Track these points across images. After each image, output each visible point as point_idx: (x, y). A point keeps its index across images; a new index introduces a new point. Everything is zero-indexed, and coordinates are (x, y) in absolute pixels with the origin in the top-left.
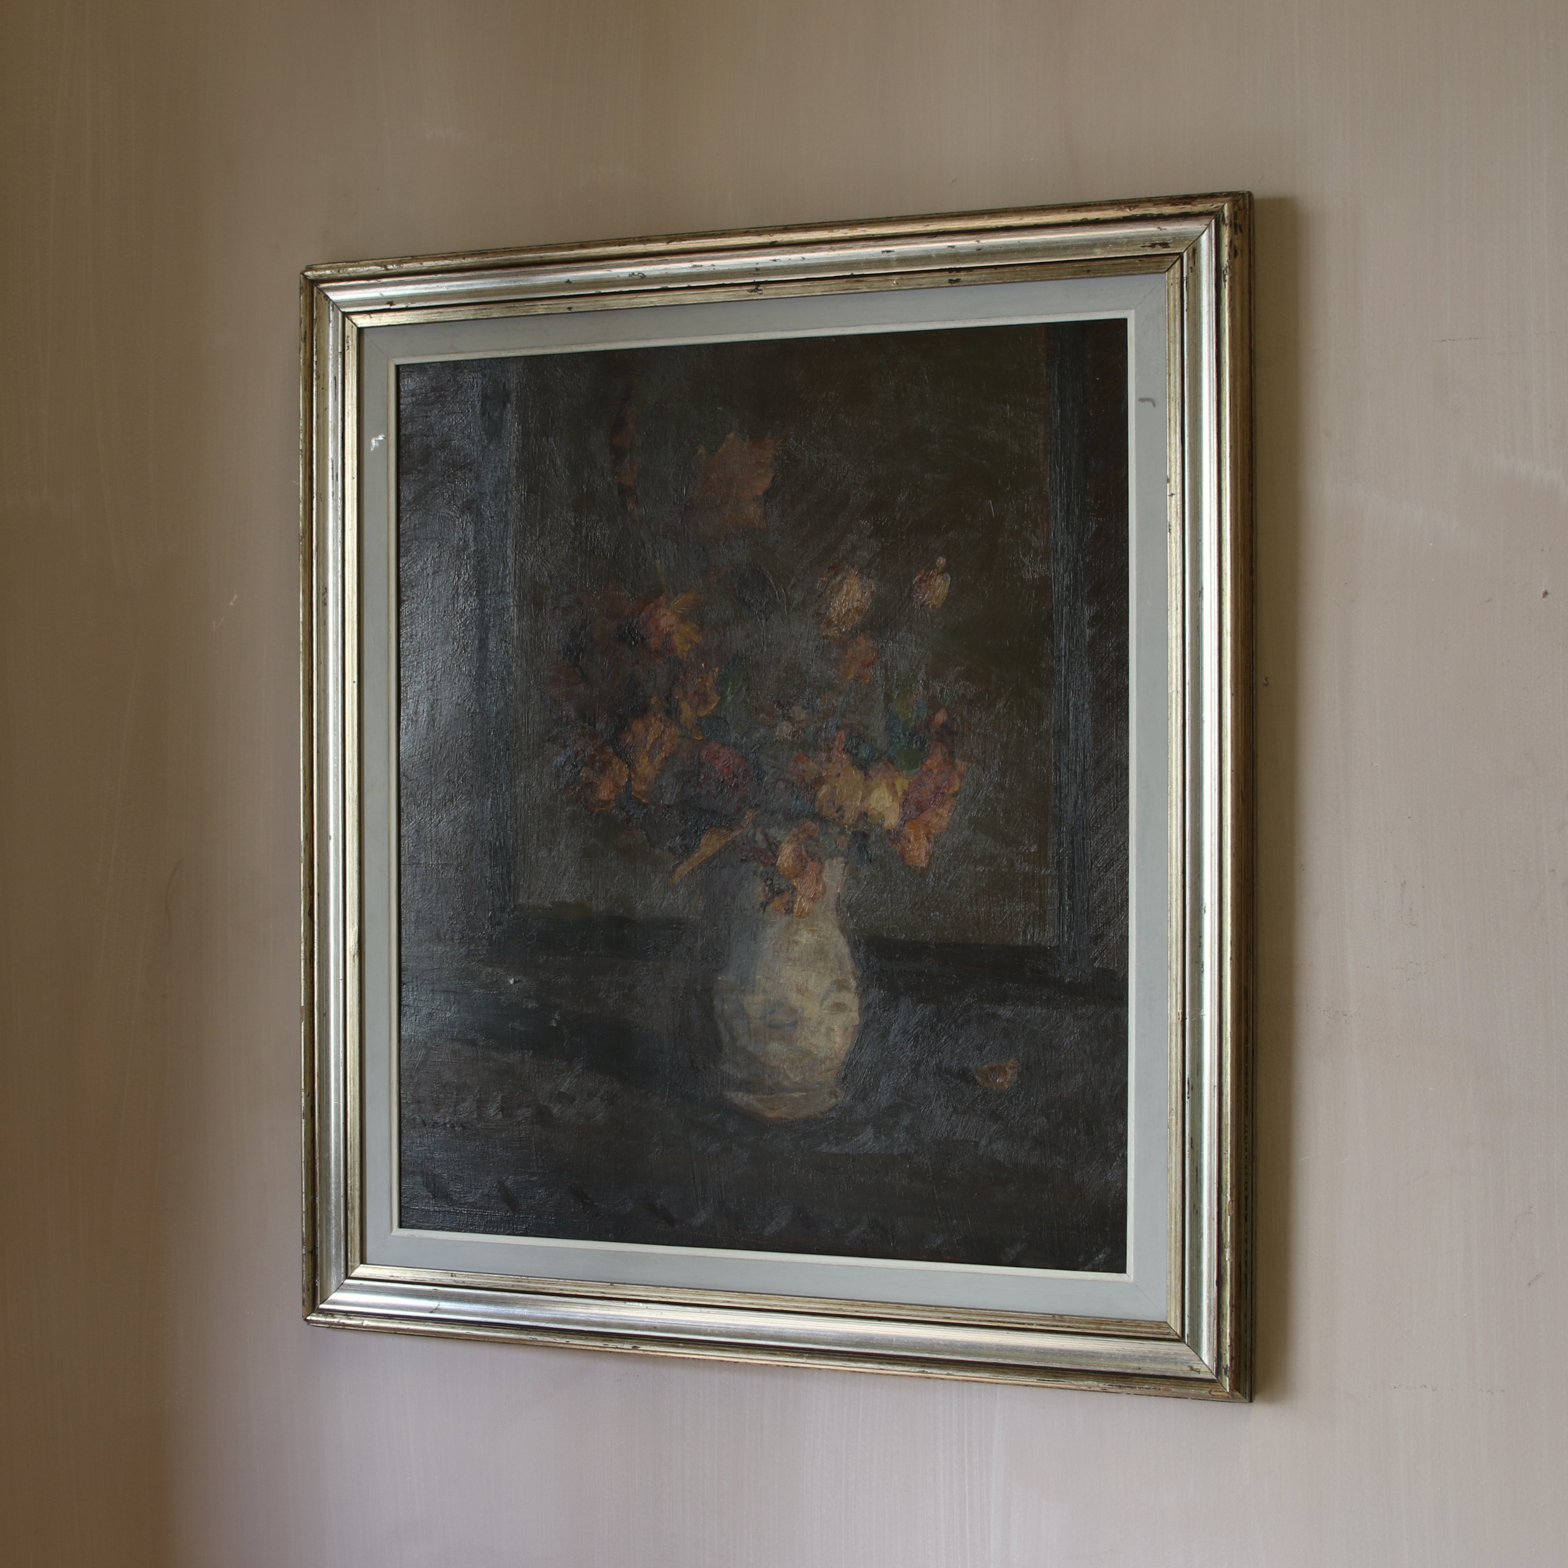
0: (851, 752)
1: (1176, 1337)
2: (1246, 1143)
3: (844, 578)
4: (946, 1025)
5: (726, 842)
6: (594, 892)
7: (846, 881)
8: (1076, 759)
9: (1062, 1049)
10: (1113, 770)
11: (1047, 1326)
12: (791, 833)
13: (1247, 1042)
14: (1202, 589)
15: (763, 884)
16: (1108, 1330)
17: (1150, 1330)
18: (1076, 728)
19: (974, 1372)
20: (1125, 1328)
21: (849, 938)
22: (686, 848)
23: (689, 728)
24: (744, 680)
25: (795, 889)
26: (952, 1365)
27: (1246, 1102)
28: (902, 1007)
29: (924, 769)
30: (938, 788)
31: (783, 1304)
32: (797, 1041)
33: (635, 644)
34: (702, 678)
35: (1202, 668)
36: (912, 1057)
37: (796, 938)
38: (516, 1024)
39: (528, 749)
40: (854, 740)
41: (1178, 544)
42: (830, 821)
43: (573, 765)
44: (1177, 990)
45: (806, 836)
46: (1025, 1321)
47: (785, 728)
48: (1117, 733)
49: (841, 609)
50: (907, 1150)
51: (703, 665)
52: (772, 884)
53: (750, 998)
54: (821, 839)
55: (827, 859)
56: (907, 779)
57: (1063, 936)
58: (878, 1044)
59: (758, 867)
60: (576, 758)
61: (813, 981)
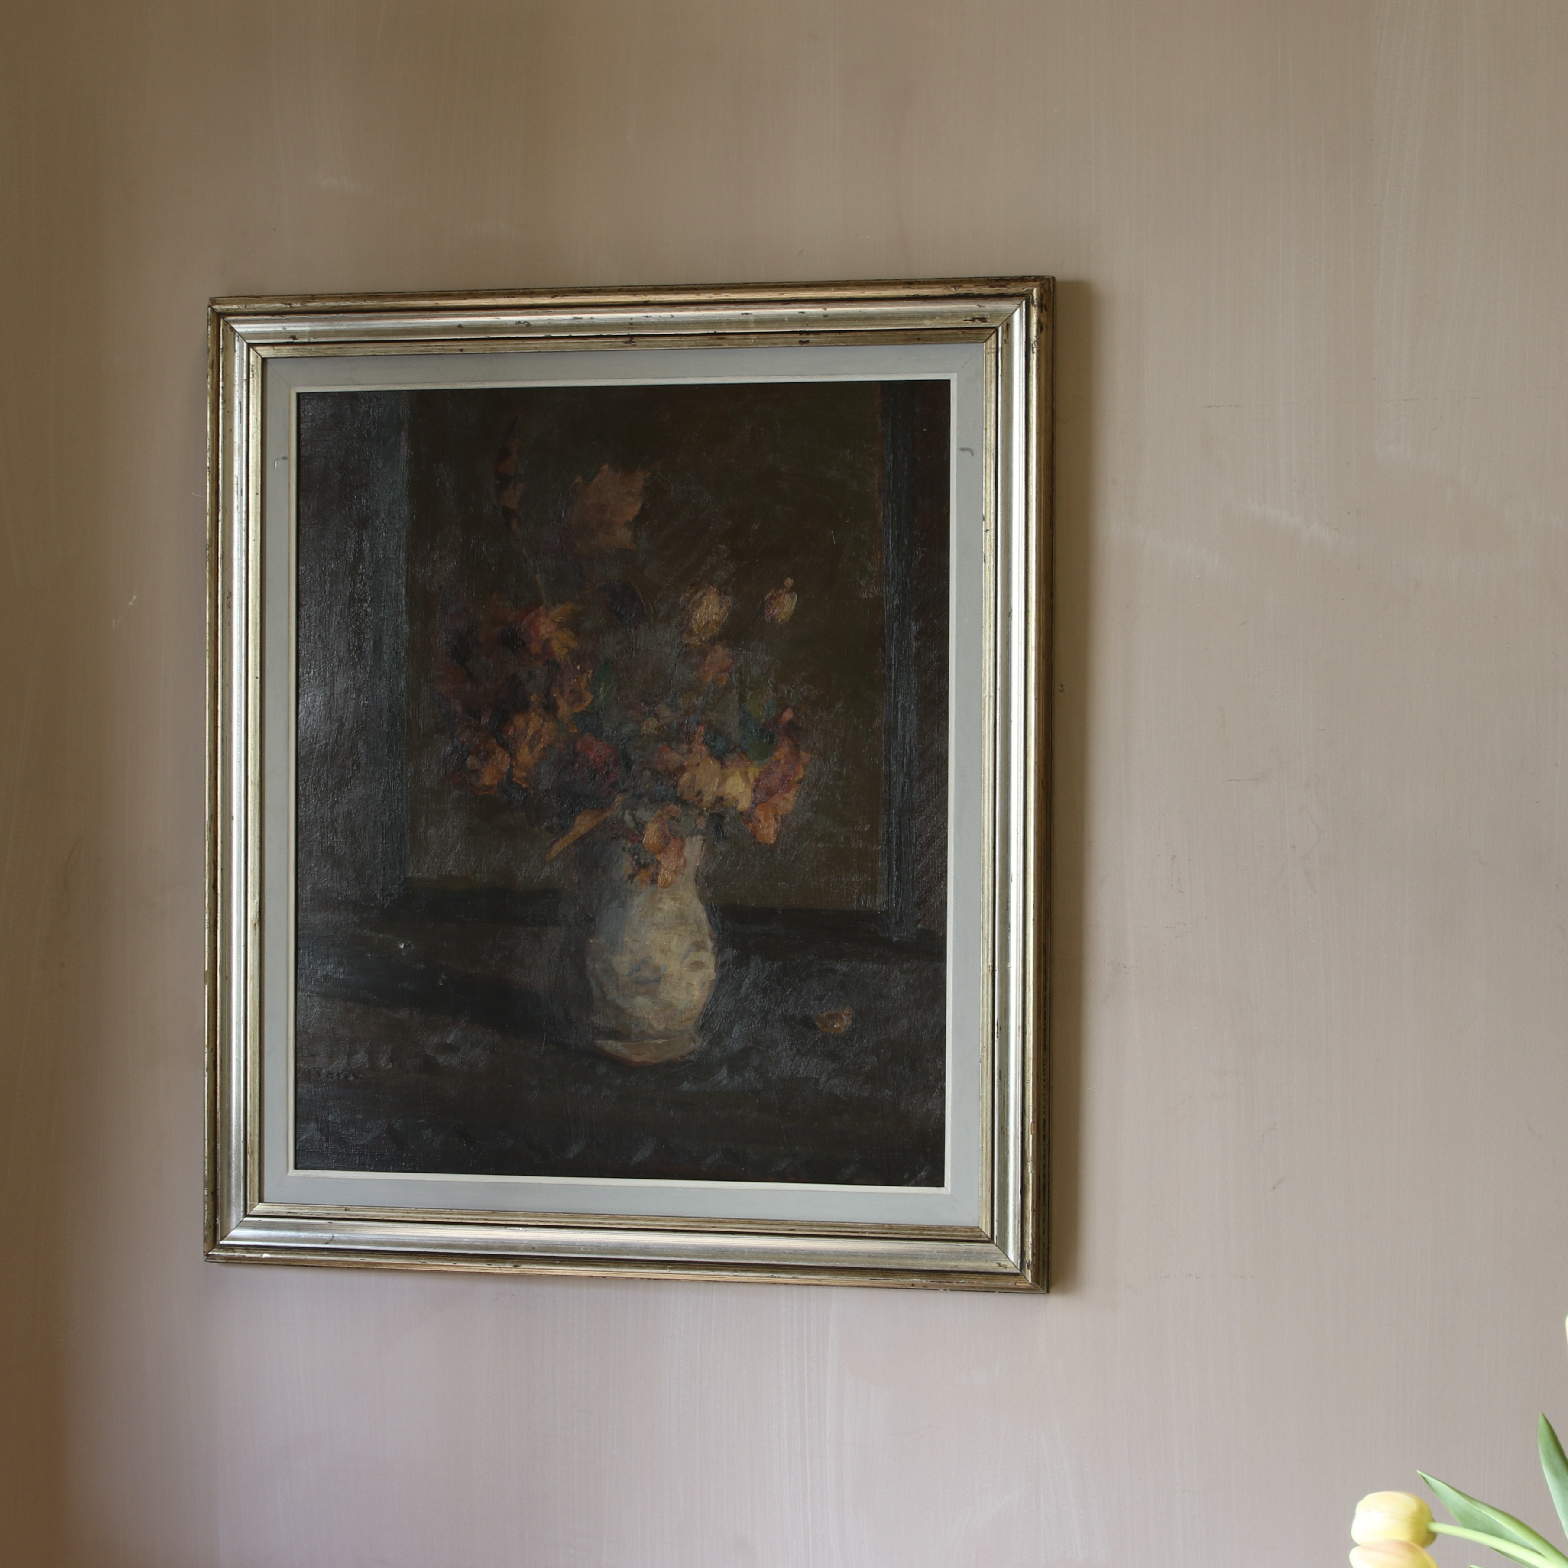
0: (709, 745)
1: (987, 1239)
2: (1045, 1075)
3: (705, 594)
4: (791, 979)
5: (598, 822)
6: (478, 866)
7: (704, 856)
9: (890, 998)
10: (934, 762)
11: (878, 1233)
12: (656, 814)
13: (1045, 990)
14: (1011, 610)
15: (631, 858)
16: (930, 1235)
17: (965, 1234)
18: (903, 726)
19: (816, 1275)
20: (944, 1233)
21: (706, 905)
22: (562, 827)
23: (565, 722)
24: (615, 681)
25: (659, 863)
26: (796, 1269)
27: (1045, 1040)
28: (753, 964)
29: (773, 760)
30: (785, 776)
31: (649, 1223)
32: (660, 995)
33: (517, 648)
34: (577, 679)
35: (1011, 677)
36: (761, 1007)
37: (660, 905)
38: (406, 984)
40: (712, 734)
41: (992, 572)
42: (690, 804)
43: (459, 754)
44: (988, 946)
45: (669, 817)
46: (859, 1230)
47: (651, 723)
48: (938, 731)
49: (702, 621)
50: (756, 1087)
51: (578, 667)
52: (638, 858)
53: (619, 958)
54: (683, 820)
55: (687, 836)
56: (758, 768)
57: (892, 902)
58: (732, 996)
59: (627, 844)
60: (462, 748)
61: (675, 943)
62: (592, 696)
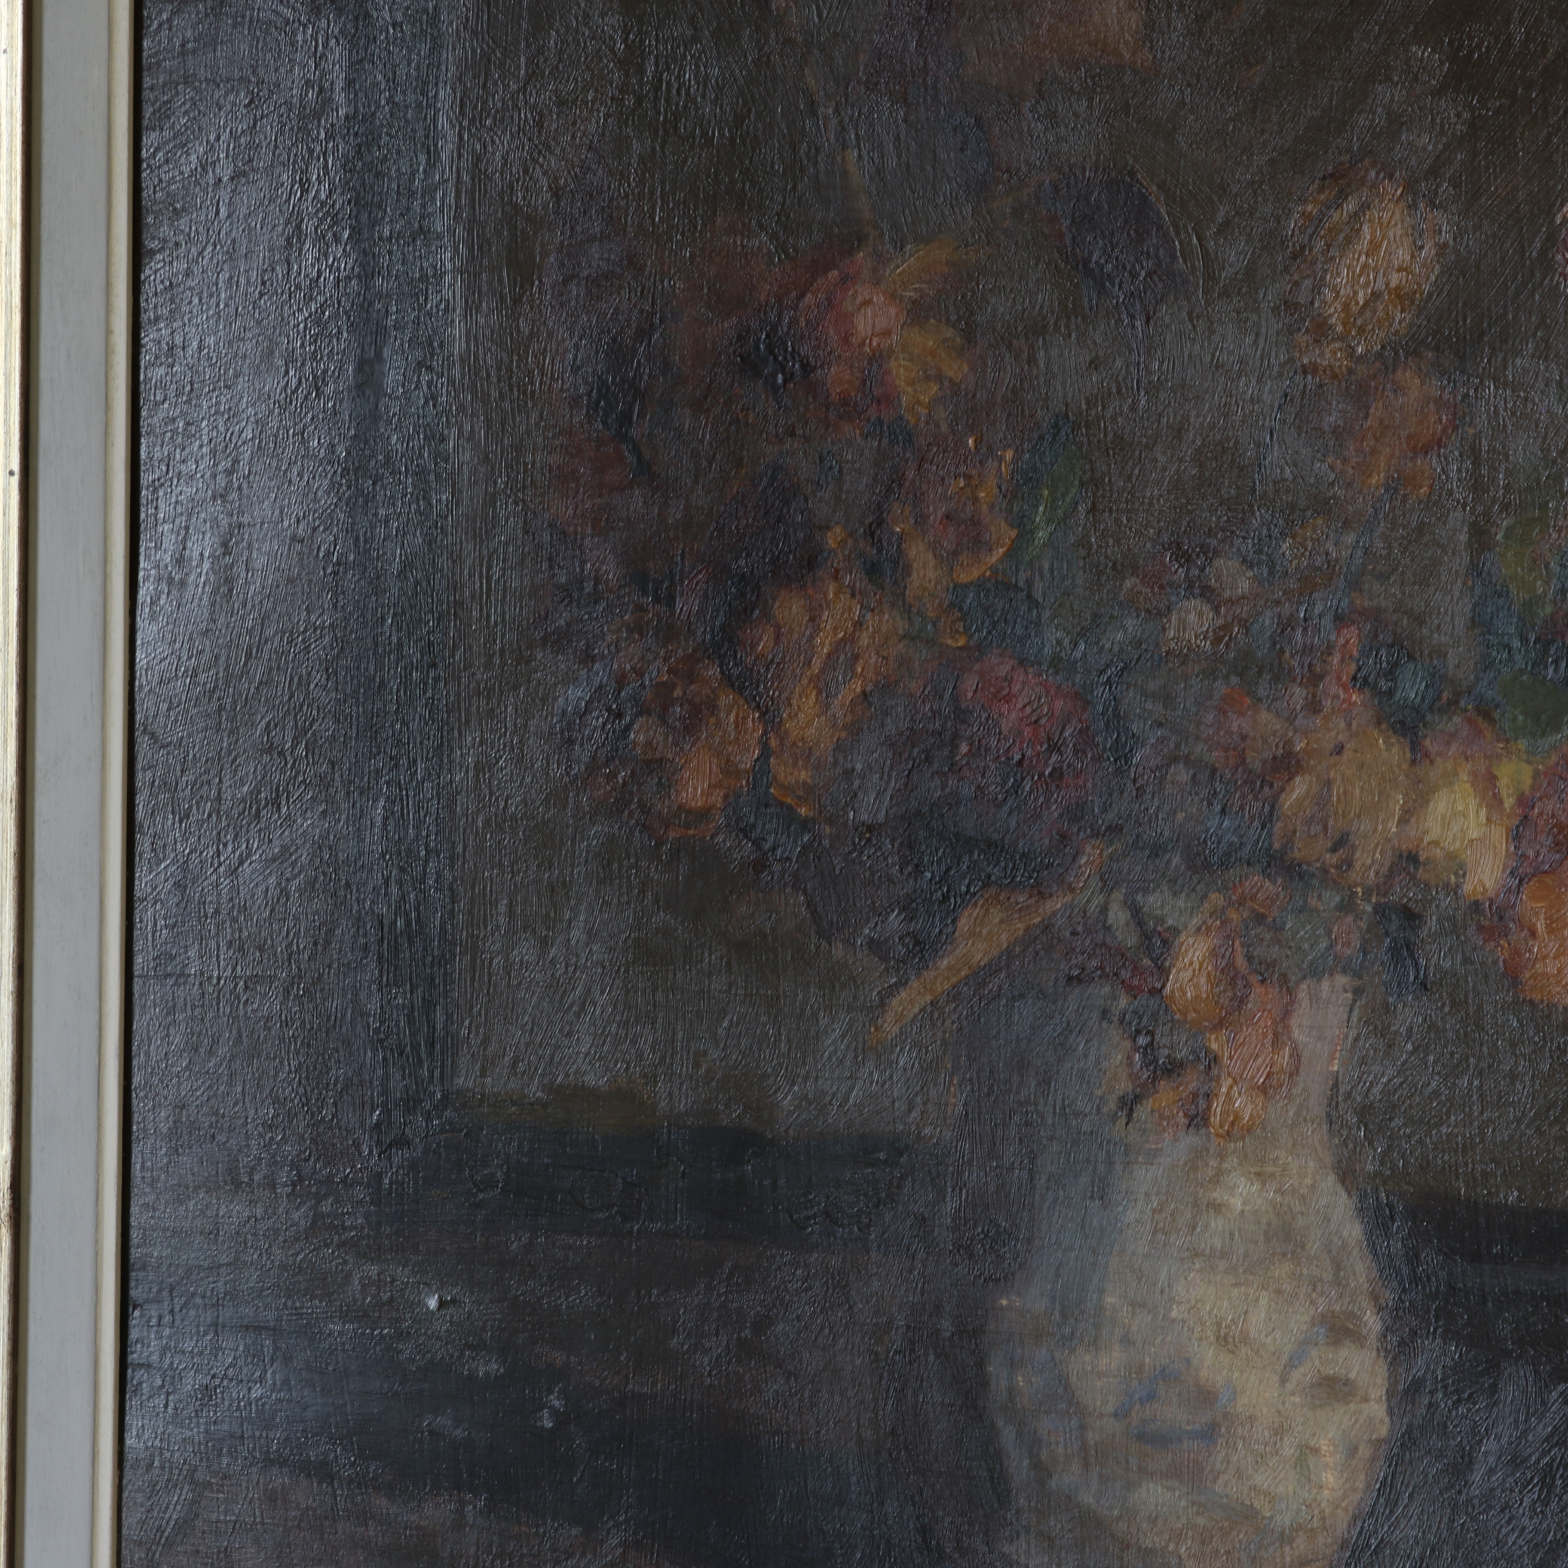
0: (1374, 687)
3: (1365, 206)
5: (1028, 929)
6: (663, 1059)
7: (1356, 1040)
12: (1206, 905)
15: (1128, 1044)
21: (1363, 1197)
22: (917, 943)
23: (931, 614)
24: (1082, 484)
25: (1215, 1059)
28: (1509, 1393)
32: (1215, 1479)
33: (785, 381)
34: (968, 477)
36: (1536, 1530)
37: (1217, 1195)
38: (444, 1421)
39: (488, 665)
40: (1383, 652)
42: (1313, 876)
43: (609, 710)
45: (1246, 914)
47: (1192, 617)
49: (1355, 293)
51: (970, 441)
52: (1151, 1044)
53: (1088, 1358)
54: (1289, 924)
55: (1304, 978)
56: (1529, 762)
58: (1441, 1493)
59: (1115, 998)
60: (619, 693)
61: (1263, 1315)
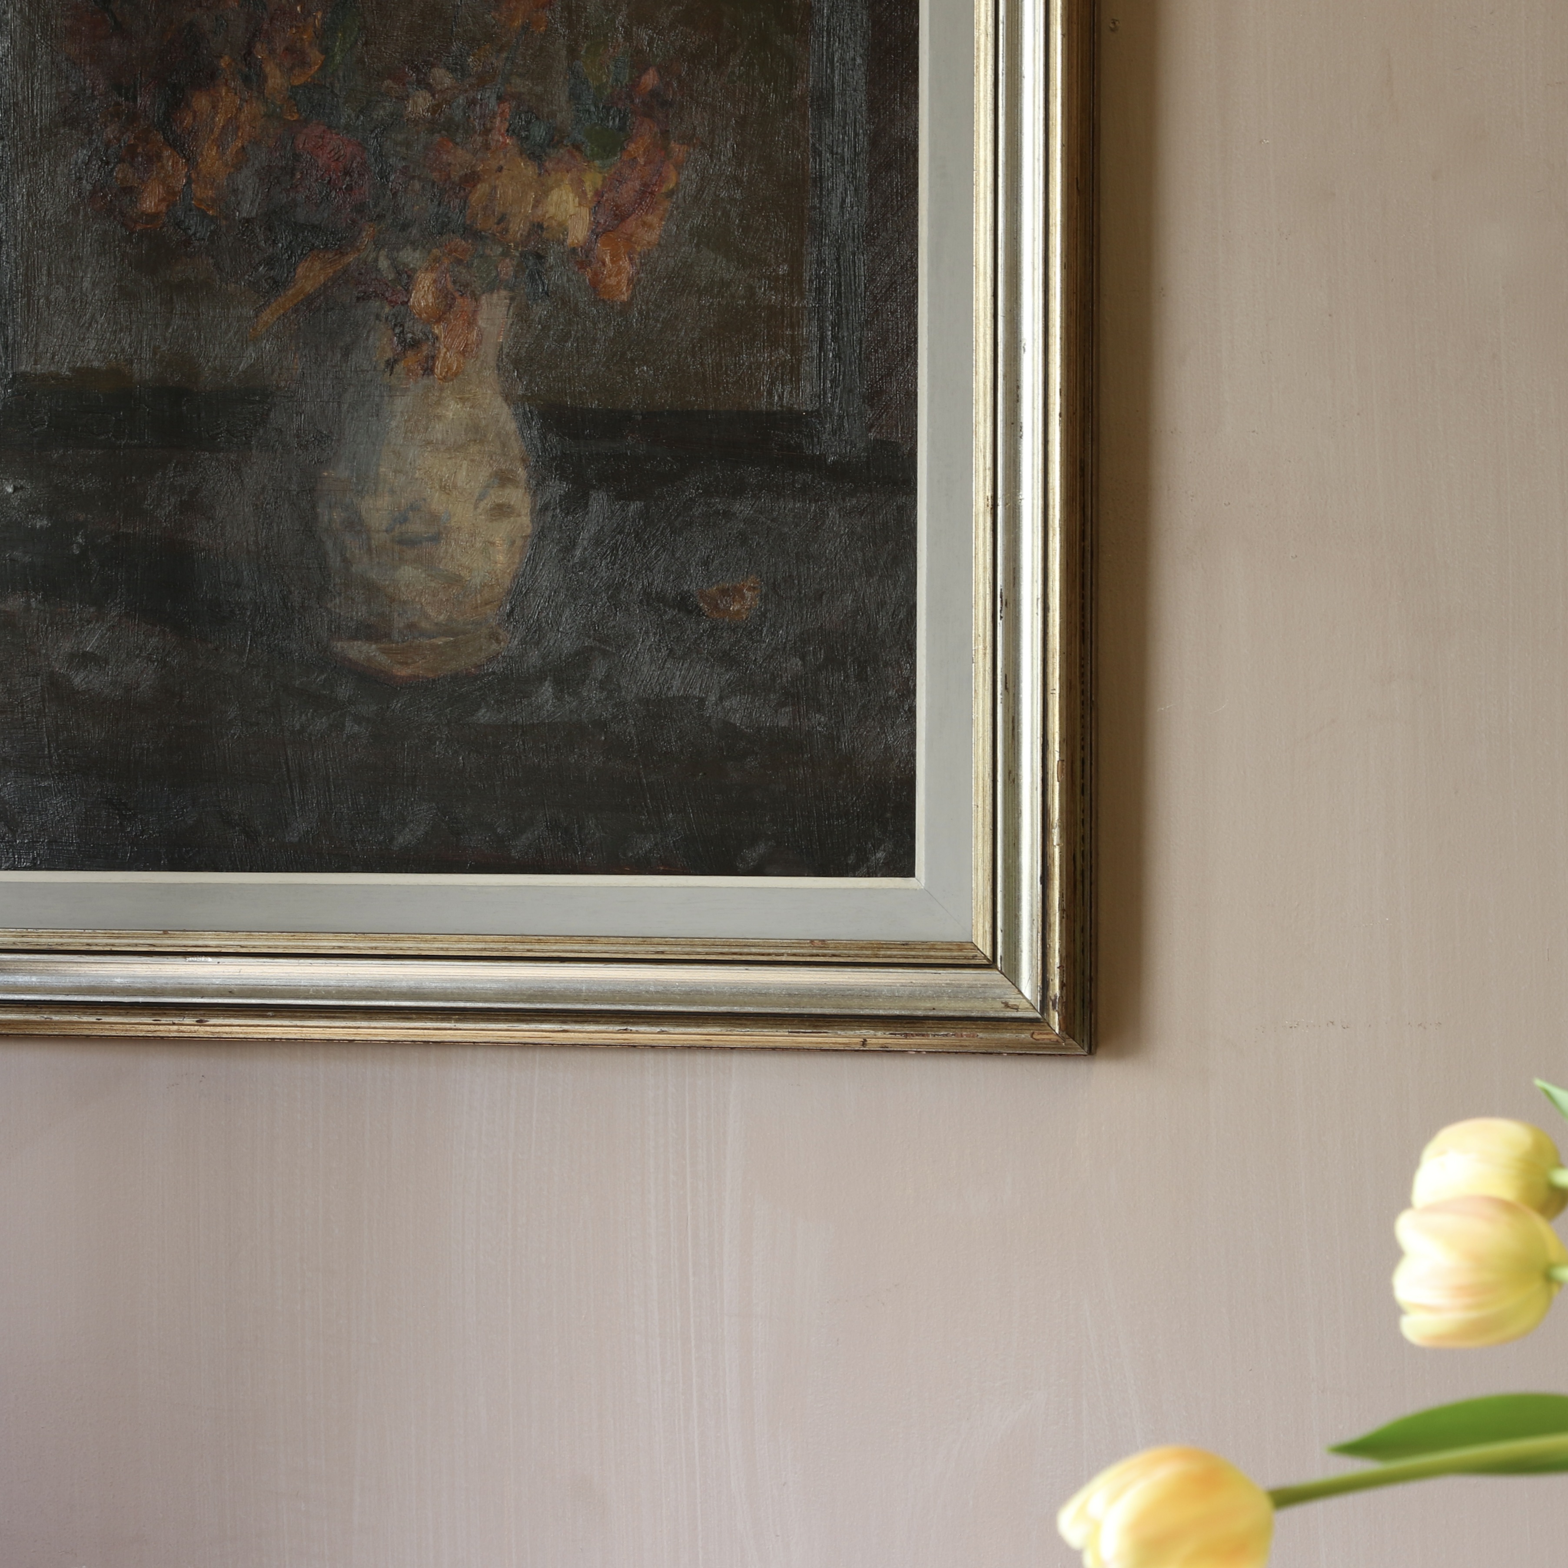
0: (518, 135)
1: (985, 962)
2: (1083, 683)
4: (657, 530)
5: (335, 272)
6: (136, 351)
7: (512, 325)
8: (843, 138)
9: (823, 560)
11: (803, 955)
12: (431, 256)
15: (390, 332)
16: (890, 957)
17: (948, 954)
19: (699, 1026)
20: (913, 953)
21: (517, 408)
22: (275, 282)
23: (279, 103)
24: (359, 30)
25: (437, 338)
26: (666, 1018)
27: (1083, 625)
28: (594, 506)
29: (625, 158)
30: (645, 185)
31: (422, 945)
32: (440, 562)
34: (297, 27)
36: (609, 578)
37: (439, 411)
38: (17, 554)
39: (33, 137)
40: (523, 116)
42: (487, 238)
43: (102, 160)
44: (985, 463)
45: (452, 259)
46: (771, 951)
47: (421, 100)
48: (901, 99)
50: (602, 715)
51: (299, 9)
52: (402, 332)
53: (371, 502)
54: (475, 264)
55: (484, 292)
56: (600, 173)
57: (825, 394)
58: (559, 562)
59: (383, 308)
60: (107, 151)
61: (464, 474)
62: (322, 57)
